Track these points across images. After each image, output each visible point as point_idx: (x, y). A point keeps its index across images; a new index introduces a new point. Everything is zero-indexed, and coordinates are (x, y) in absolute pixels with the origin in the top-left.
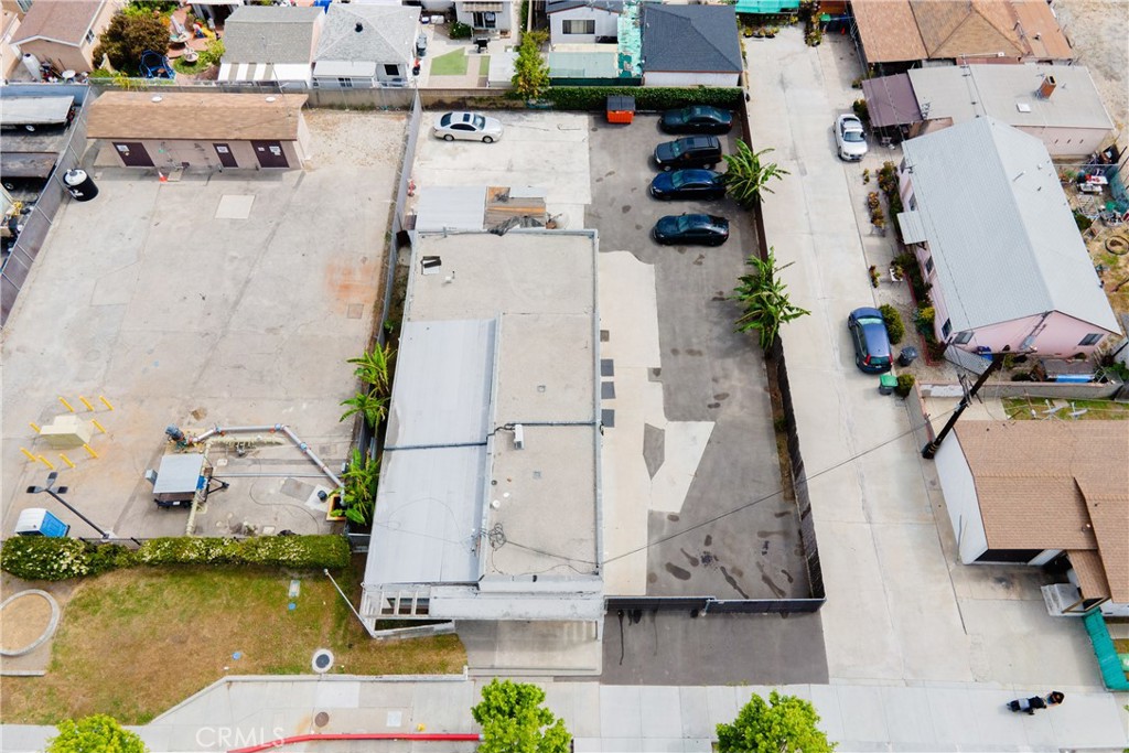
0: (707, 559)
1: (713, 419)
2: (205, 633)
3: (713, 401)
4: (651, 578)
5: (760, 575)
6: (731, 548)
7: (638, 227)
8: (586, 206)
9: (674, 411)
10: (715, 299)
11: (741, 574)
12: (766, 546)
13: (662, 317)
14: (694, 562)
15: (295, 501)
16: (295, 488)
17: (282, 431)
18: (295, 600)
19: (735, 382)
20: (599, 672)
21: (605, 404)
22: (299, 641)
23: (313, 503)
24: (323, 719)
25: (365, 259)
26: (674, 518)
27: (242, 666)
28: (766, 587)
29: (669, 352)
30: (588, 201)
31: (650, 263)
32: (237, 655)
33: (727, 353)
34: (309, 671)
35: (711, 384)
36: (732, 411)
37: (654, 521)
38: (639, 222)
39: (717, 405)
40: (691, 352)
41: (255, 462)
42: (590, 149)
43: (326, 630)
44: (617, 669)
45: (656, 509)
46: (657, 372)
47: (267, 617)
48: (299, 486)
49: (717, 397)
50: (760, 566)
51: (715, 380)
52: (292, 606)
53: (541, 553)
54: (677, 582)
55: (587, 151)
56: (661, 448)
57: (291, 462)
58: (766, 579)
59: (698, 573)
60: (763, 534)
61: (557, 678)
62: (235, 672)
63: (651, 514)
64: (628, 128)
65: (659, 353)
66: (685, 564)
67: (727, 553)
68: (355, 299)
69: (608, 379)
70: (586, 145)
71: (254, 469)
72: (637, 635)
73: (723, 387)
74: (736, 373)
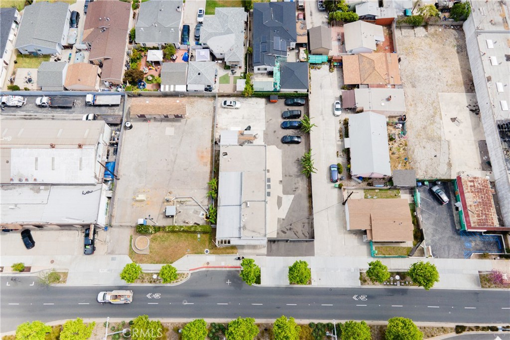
0: (290, 229)
1: (294, 194)
2: (181, 245)
3: (294, 190)
4: (278, 233)
5: (302, 233)
6: (296, 226)
7: (278, 138)
8: (264, 131)
9: (285, 192)
10: (296, 160)
11: (298, 233)
12: (304, 226)
13: (283, 166)
14: (287, 230)
15: (196, 215)
16: (196, 212)
17: (191, 198)
18: (199, 238)
19: (300, 184)
20: (266, 254)
21: (268, 190)
22: (201, 247)
23: (201, 216)
24: (208, 263)
25: (206, 148)
26: (283, 219)
27: (190, 252)
28: (303, 235)
29: (284, 177)
30: (264, 129)
31: (280, 149)
32: (188, 250)
33: (298, 176)
34: (204, 254)
35: (294, 185)
36: (299, 191)
37: (279, 220)
38: (278, 136)
39: (295, 191)
40: (290, 176)
41: (186, 205)
43: (207, 245)
44: (270, 253)
45: (279, 217)
46: (281, 181)
47: (193, 242)
48: (197, 211)
49: (295, 188)
50: (302, 231)
51: (295, 184)
52: (199, 240)
53: (254, 232)
54: (283, 234)
55: (264, 112)
56: (281, 202)
57: (194, 205)
58: (303, 234)
59: (288, 232)
60: (303, 223)
61: (257, 255)
62: (189, 254)
63: (278, 219)
64: (276, 104)
65: (282, 176)
66: (285, 230)
67: (295, 228)
68: (205, 160)
69: (269, 183)
70: (264, 110)
71: (186, 207)
72: (274, 246)
73: (297, 186)
74: (300, 182)
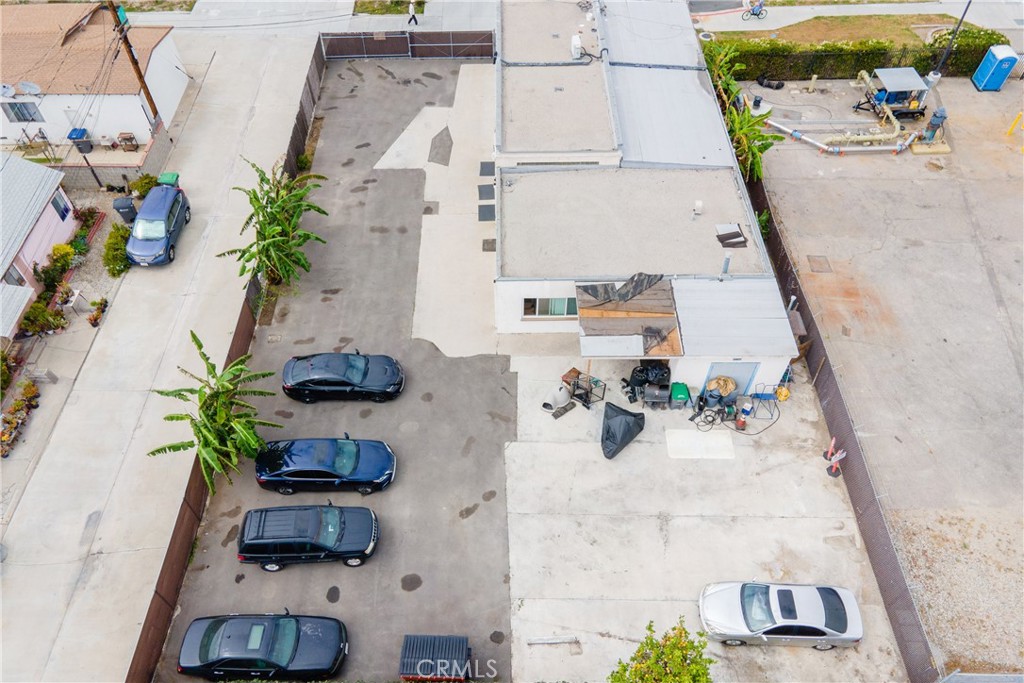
0: (406, 82)
1: (375, 171)
3: (370, 185)
4: (456, 73)
6: (384, 89)
10: (335, 292)
11: (380, 77)
12: (353, 91)
14: (417, 81)
21: (489, 180)
26: (430, 104)
27: (764, 33)
29: (410, 228)
30: (511, 450)
31: (418, 339)
33: (341, 229)
34: (715, 33)
35: (367, 201)
37: (449, 103)
39: (366, 182)
42: (507, 579)
45: (445, 109)
46: (428, 210)
49: (365, 189)
50: (362, 80)
51: (362, 204)
55: (515, 574)
56: (434, 148)
59: (416, 76)
60: (353, 97)
65: (422, 230)
66: (426, 80)
67: (388, 86)
69: (487, 202)
70: (516, 589)
73: (354, 199)
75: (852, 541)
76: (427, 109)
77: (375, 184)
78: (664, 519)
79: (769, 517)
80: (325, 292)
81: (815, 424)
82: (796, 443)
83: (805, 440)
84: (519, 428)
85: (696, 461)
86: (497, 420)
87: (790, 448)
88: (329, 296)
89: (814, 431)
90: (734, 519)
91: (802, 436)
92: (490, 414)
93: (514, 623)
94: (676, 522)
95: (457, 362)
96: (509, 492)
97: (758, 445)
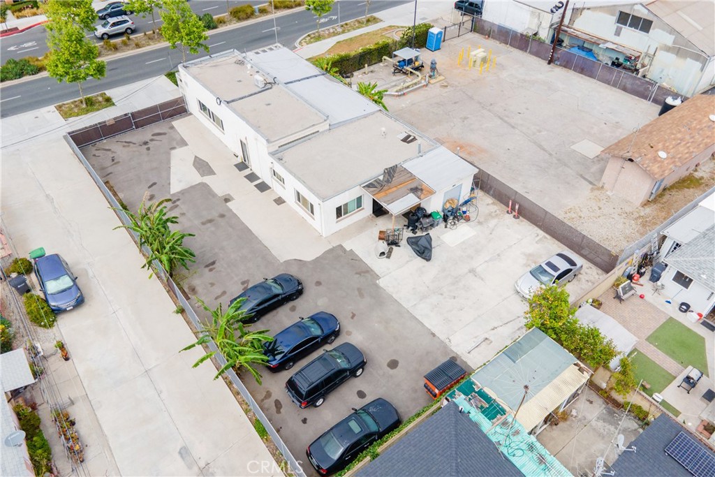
0: (145, 143)
3: (178, 203)
5: (112, 150)
8: (378, 277)
9: (201, 187)
11: (124, 146)
12: (113, 160)
14: (152, 140)
26: (173, 149)
29: (226, 214)
35: (185, 211)
37: (183, 144)
40: (210, 221)
42: (434, 335)
45: (185, 148)
46: (227, 200)
49: (177, 206)
50: (114, 152)
54: (157, 131)
55: (434, 330)
56: (198, 169)
58: (109, 150)
59: (147, 138)
60: (117, 163)
63: (186, 145)
65: (233, 210)
67: (135, 149)
69: (257, 182)
70: (442, 336)
75: (546, 238)
76: (173, 152)
77: (180, 201)
78: (472, 271)
79: (510, 247)
80: (207, 266)
81: (493, 203)
82: (493, 214)
83: (496, 211)
84: (376, 272)
85: (463, 242)
86: (362, 274)
87: (493, 217)
88: (211, 267)
89: (495, 206)
90: (498, 255)
91: (493, 210)
92: (357, 273)
93: (454, 349)
94: (478, 270)
95: (317, 260)
96: (399, 300)
97: (480, 223)
